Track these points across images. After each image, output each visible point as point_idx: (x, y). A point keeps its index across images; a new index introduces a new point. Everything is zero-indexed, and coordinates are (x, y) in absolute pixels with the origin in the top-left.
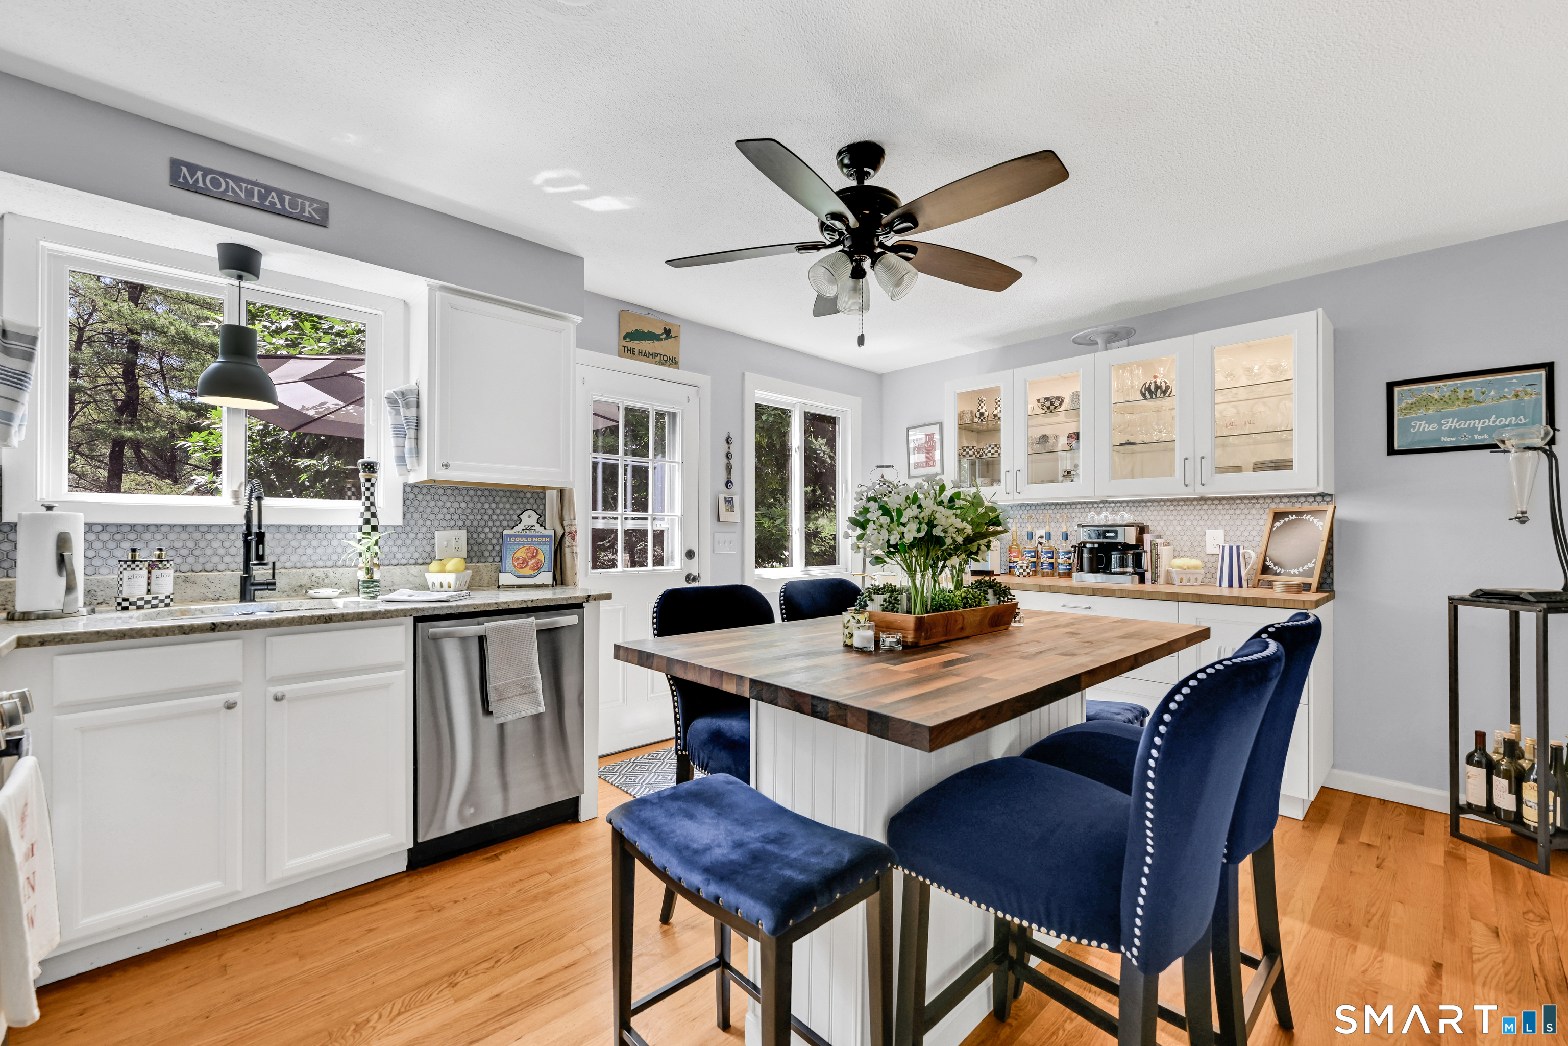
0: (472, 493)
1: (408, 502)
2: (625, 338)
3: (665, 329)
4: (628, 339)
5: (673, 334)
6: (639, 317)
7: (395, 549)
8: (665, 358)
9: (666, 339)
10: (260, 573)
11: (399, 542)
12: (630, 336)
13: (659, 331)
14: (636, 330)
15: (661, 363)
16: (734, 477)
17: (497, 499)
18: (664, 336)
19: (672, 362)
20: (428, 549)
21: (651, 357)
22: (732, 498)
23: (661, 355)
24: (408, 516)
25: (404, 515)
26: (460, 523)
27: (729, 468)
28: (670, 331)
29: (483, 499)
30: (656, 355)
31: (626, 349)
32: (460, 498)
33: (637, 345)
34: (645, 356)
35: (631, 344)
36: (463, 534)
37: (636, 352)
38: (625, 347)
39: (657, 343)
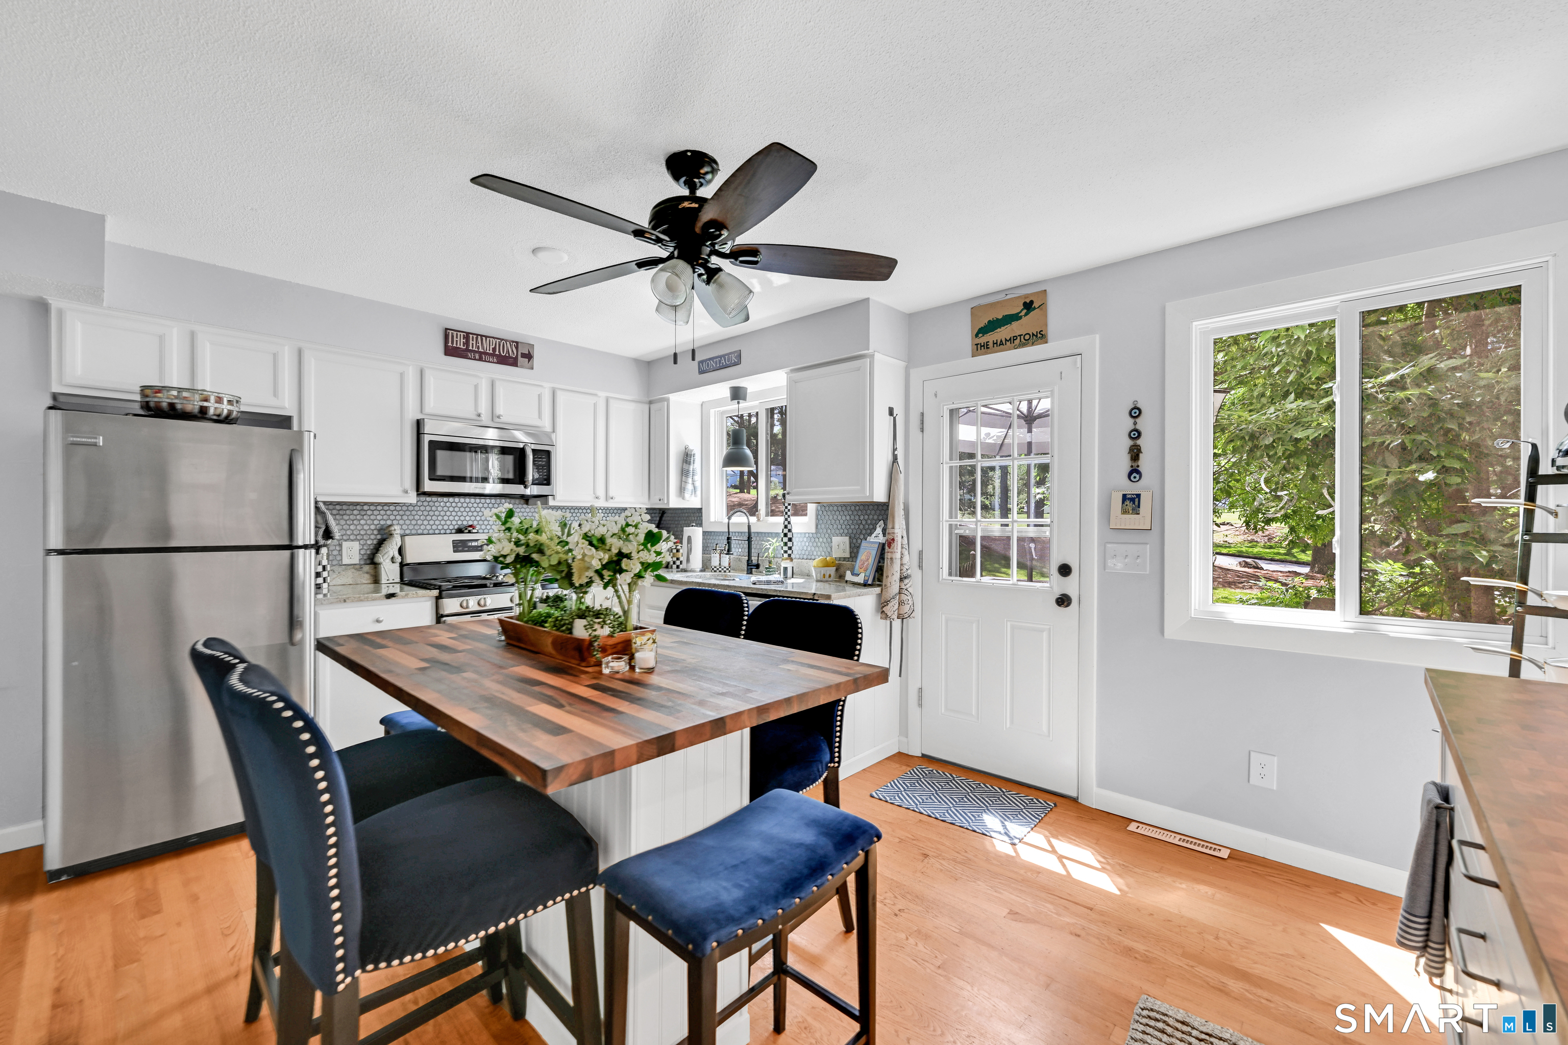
0: (853, 508)
1: (819, 517)
2: (977, 336)
3: (1025, 304)
4: (980, 335)
5: (1036, 305)
6: (992, 305)
7: (813, 549)
8: (1027, 337)
9: (1026, 315)
10: (754, 560)
11: (815, 544)
12: (983, 331)
13: (1017, 308)
14: (989, 321)
15: (1022, 345)
16: (1144, 463)
17: (869, 512)
18: (1025, 311)
19: (1039, 337)
20: (829, 549)
21: (1008, 343)
22: (1138, 496)
23: (1020, 336)
24: (819, 526)
25: (817, 526)
26: (846, 531)
27: (1135, 453)
28: (1032, 302)
29: (860, 513)
30: (1015, 338)
31: (979, 346)
32: (846, 513)
33: (990, 337)
34: (1000, 345)
35: (982, 340)
36: (847, 539)
37: (991, 344)
38: (977, 345)
39: (1015, 324)
